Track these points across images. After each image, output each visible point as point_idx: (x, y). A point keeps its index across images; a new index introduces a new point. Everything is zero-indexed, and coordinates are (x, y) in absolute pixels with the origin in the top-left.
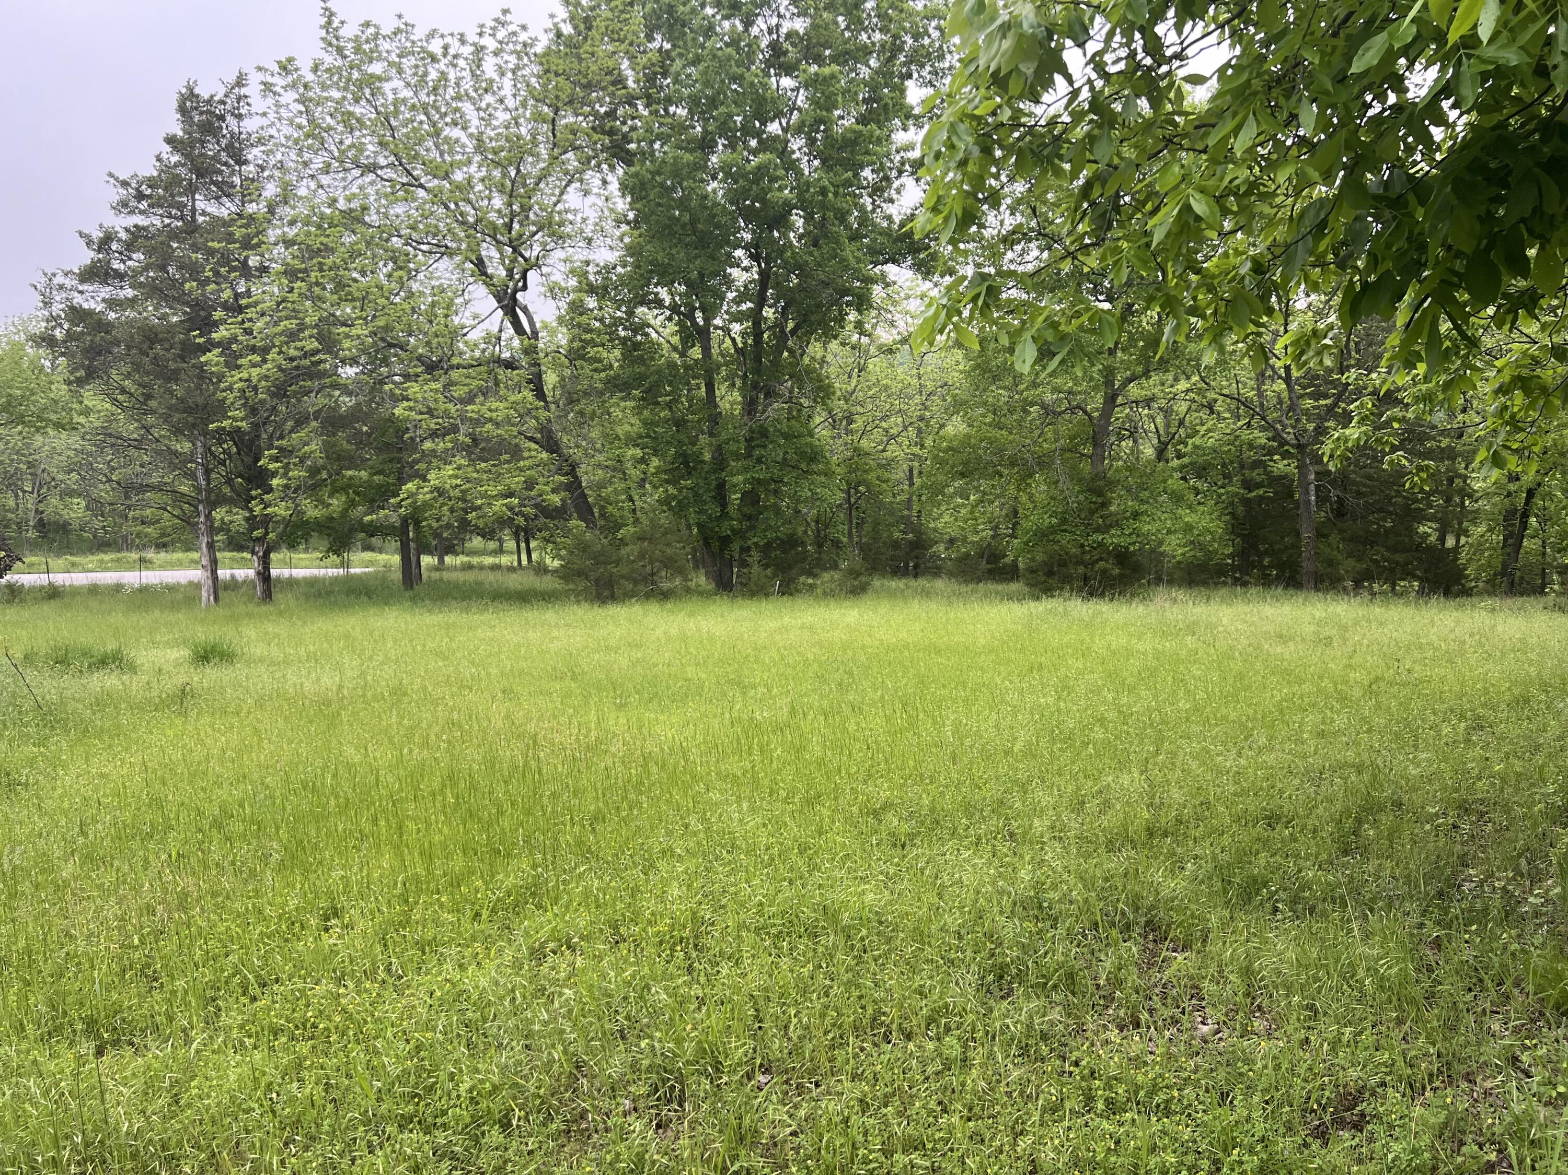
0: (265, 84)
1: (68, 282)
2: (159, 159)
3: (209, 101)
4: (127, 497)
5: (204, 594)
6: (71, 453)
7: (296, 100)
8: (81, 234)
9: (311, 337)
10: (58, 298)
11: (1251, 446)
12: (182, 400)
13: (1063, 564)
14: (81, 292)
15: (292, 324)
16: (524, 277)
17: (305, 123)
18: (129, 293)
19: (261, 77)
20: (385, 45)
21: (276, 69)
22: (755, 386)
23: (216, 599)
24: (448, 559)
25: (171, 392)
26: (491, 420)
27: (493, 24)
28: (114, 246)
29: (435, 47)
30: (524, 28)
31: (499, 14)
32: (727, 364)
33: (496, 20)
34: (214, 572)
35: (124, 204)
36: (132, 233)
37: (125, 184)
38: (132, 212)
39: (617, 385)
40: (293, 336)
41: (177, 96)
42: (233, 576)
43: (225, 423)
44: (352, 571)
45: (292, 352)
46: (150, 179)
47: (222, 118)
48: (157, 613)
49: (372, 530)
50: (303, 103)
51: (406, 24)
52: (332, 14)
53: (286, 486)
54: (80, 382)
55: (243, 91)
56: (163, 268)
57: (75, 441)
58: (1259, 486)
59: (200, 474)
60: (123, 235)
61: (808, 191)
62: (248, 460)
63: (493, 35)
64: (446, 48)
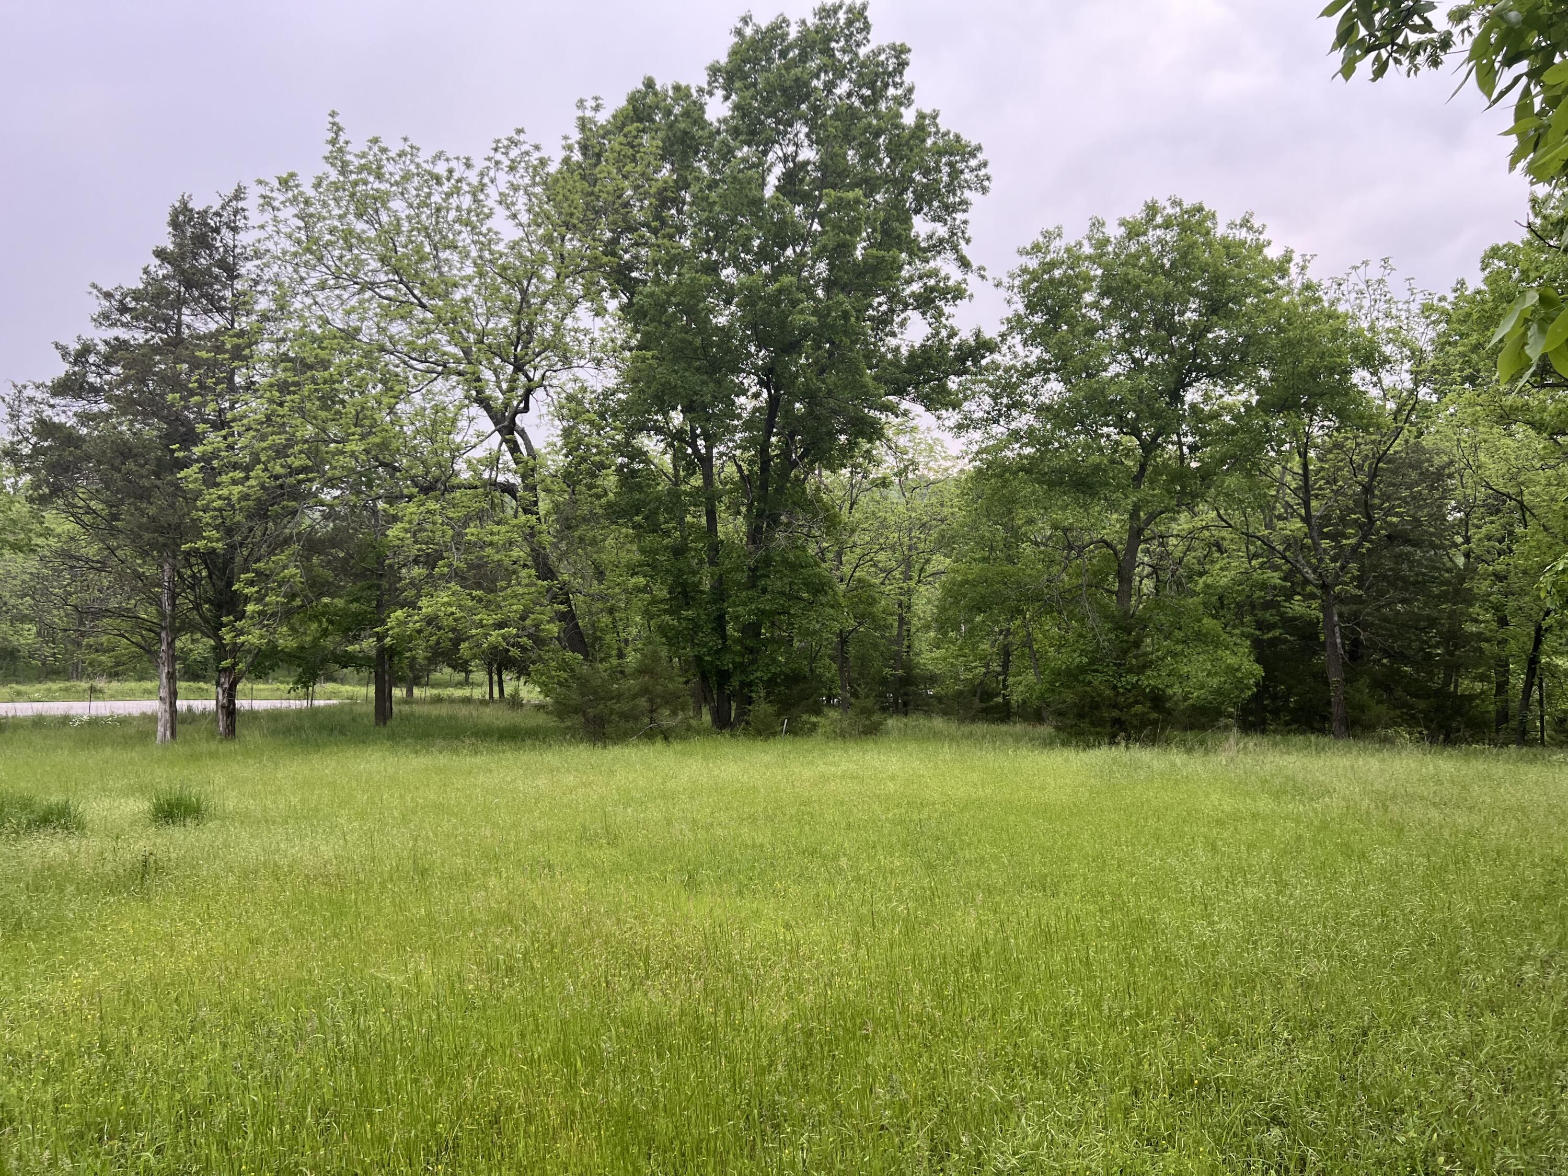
0: (264, 197)
1: (39, 396)
2: (146, 271)
3: (204, 214)
4: (81, 623)
5: (160, 729)
6: (26, 577)
7: (296, 216)
8: (57, 346)
9: (301, 452)
10: (26, 411)
11: (1263, 586)
12: (153, 519)
13: (1095, 706)
14: (52, 406)
15: (280, 439)
16: (526, 398)
17: (304, 238)
18: (105, 407)
19: (262, 190)
20: (389, 167)
21: (276, 184)
22: (760, 515)
23: (173, 734)
24: (417, 692)
25: (142, 513)
26: (491, 544)
27: (506, 143)
28: (92, 359)
29: (441, 169)
30: (537, 148)
31: (513, 134)
32: (731, 492)
33: (509, 139)
34: (172, 705)
35: (106, 316)
36: (112, 347)
37: (108, 296)
38: (113, 325)
39: (615, 513)
40: (281, 452)
41: (170, 210)
42: (190, 709)
43: (200, 544)
44: (316, 703)
45: (278, 470)
46: (134, 292)
47: (217, 230)
48: (108, 750)
49: (347, 660)
50: (302, 219)
51: (412, 147)
52: (340, 129)
53: (260, 613)
54: (44, 500)
55: (241, 204)
56: (143, 382)
57: (33, 564)
58: (1273, 626)
59: (165, 598)
60: (102, 348)
61: (829, 315)
62: (221, 584)
63: (506, 154)
64: (451, 171)
